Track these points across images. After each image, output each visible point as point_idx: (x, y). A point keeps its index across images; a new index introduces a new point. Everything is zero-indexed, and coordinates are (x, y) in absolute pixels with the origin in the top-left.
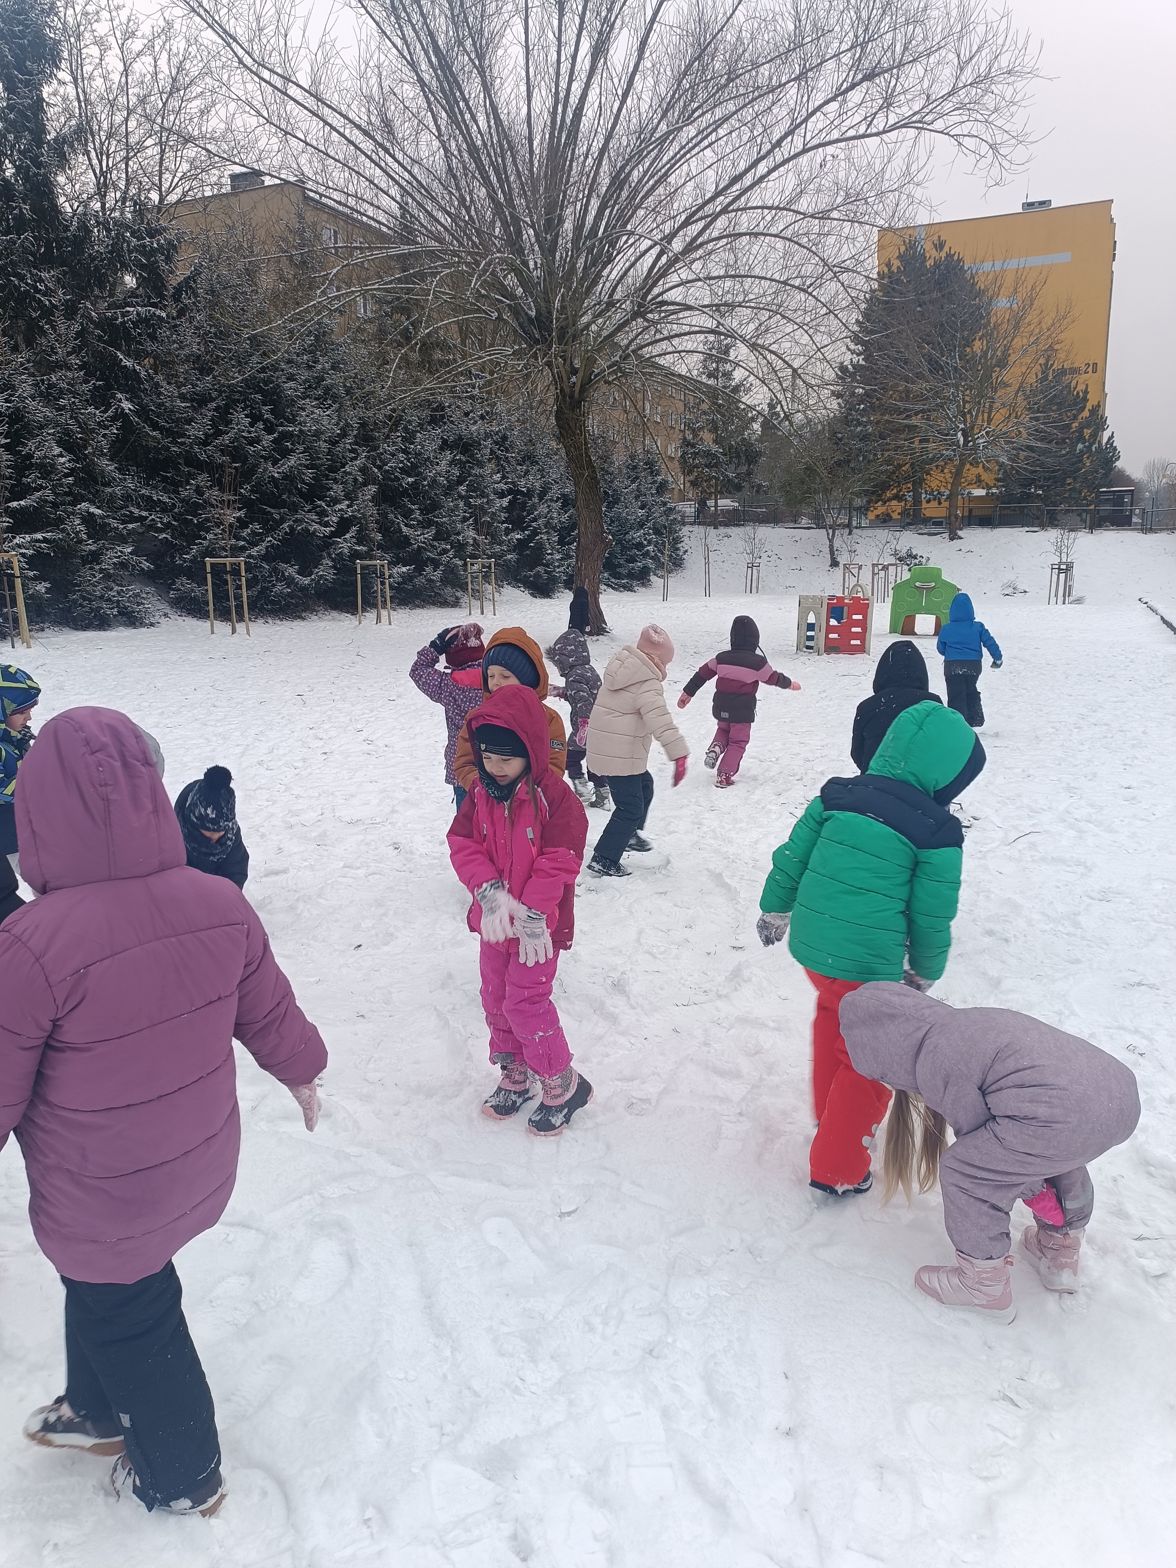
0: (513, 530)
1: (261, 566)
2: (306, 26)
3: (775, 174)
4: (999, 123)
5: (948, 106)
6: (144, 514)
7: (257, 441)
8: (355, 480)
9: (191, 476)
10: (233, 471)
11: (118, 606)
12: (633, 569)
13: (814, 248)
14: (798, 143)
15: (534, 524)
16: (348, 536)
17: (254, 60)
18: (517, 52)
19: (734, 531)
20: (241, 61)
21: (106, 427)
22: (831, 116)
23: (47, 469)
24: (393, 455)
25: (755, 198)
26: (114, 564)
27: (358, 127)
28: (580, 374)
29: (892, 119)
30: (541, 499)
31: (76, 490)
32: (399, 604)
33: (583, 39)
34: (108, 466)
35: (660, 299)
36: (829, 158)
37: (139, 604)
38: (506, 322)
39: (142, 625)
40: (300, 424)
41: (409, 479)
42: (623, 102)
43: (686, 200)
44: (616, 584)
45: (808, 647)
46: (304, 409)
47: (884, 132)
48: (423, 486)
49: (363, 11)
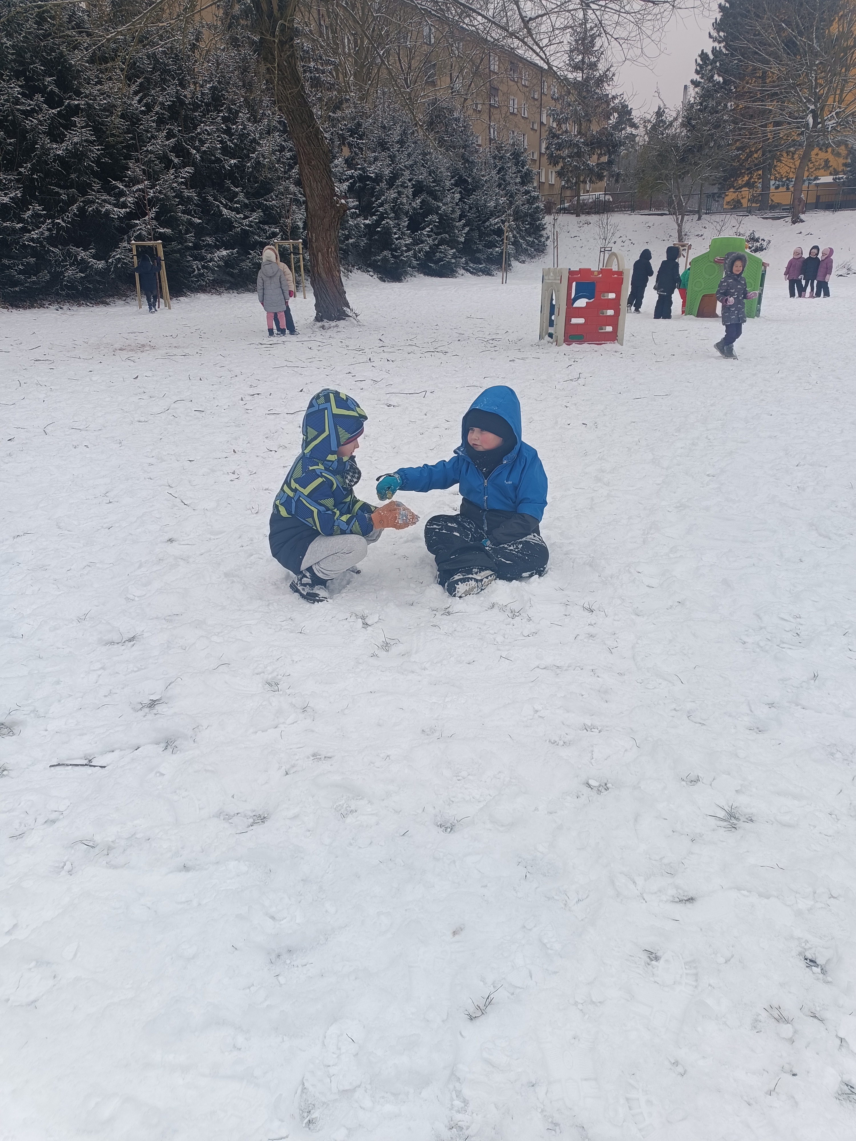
12: (491, 254)
19: (594, 218)
44: (474, 269)
45: (551, 336)
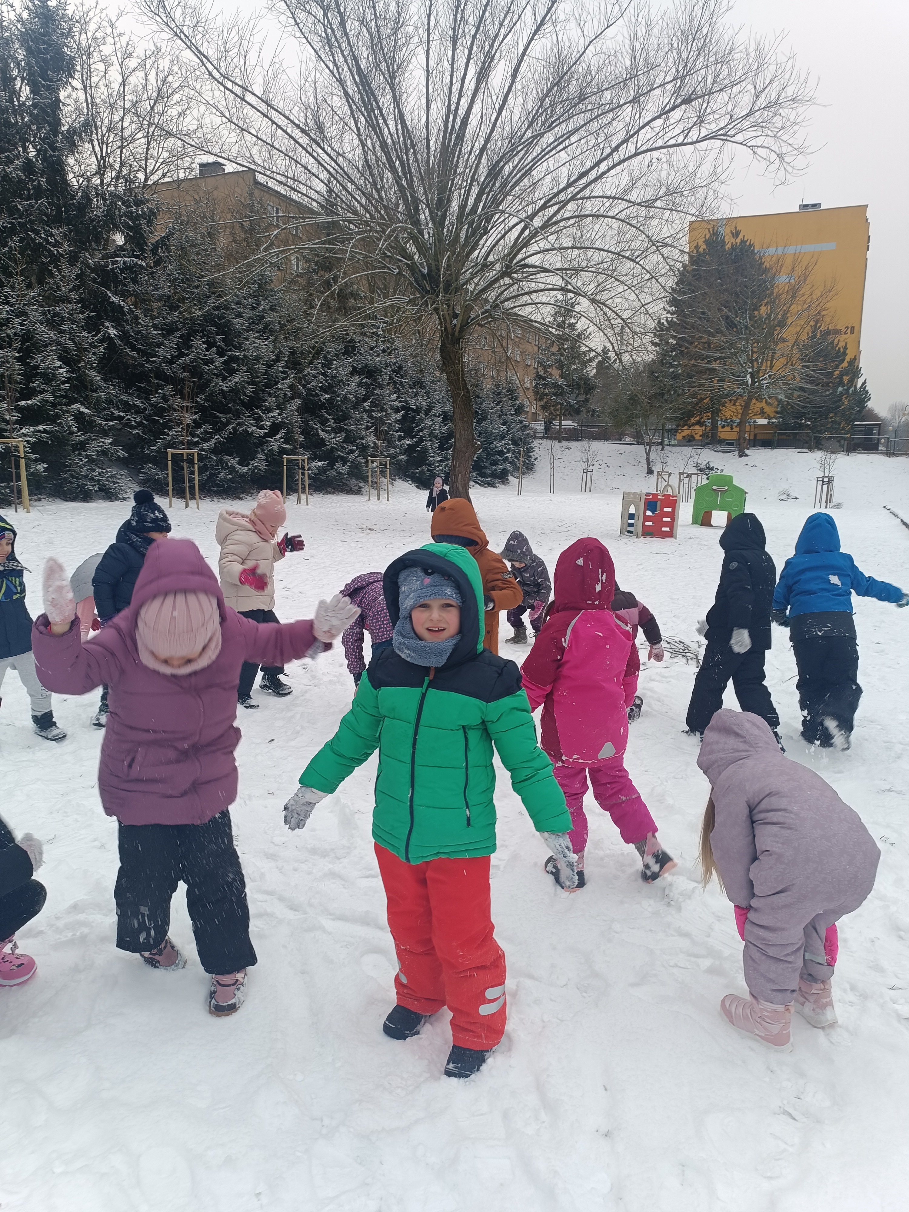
0: (404, 438)
1: (210, 458)
2: (261, 50)
3: (613, 172)
4: (785, 138)
5: (746, 124)
6: (122, 414)
7: (211, 361)
8: (285, 395)
9: (159, 386)
10: (192, 384)
11: (99, 484)
12: (495, 470)
13: (641, 228)
14: (632, 149)
15: (421, 433)
16: (277, 437)
17: (221, 74)
18: (419, 75)
19: (573, 444)
20: (210, 74)
21: (96, 347)
22: (657, 130)
23: (49, 378)
24: (315, 377)
25: (598, 189)
26: (97, 451)
27: (298, 126)
28: (460, 318)
29: (704, 133)
30: (426, 414)
31: (71, 394)
32: (315, 491)
33: (470, 66)
34: (95, 376)
35: (523, 262)
36: (654, 160)
37: (115, 483)
38: (404, 277)
39: (117, 499)
40: (244, 350)
41: (327, 396)
42: (499, 114)
43: (545, 189)
44: (482, 482)
45: (629, 532)
46: (248, 340)
47: (697, 142)
48: (337, 401)
49: (304, 40)
